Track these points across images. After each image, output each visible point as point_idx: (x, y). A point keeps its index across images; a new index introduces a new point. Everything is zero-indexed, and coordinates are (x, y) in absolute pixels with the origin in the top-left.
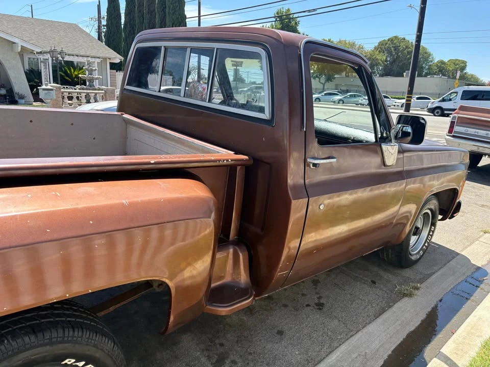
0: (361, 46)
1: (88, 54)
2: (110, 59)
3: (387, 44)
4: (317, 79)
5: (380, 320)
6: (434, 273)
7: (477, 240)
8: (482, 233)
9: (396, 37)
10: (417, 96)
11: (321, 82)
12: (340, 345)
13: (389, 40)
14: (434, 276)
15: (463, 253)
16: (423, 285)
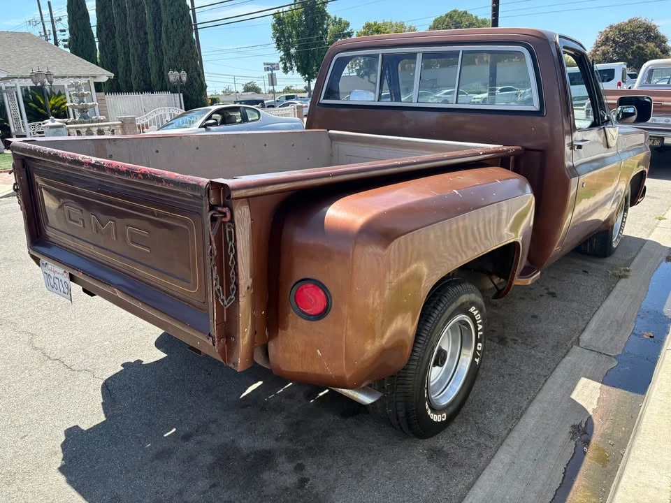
0: (413, 28)
1: (64, 73)
2: (95, 77)
3: (445, 21)
4: (366, 77)
5: (612, 296)
6: (634, 258)
7: (656, 226)
8: (657, 220)
9: (455, 11)
10: (500, 88)
11: (371, 80)
12: (591, 318)
13: (447, 16)
14: (636, 260)
15: (650, 239)
16: (631, 268)
